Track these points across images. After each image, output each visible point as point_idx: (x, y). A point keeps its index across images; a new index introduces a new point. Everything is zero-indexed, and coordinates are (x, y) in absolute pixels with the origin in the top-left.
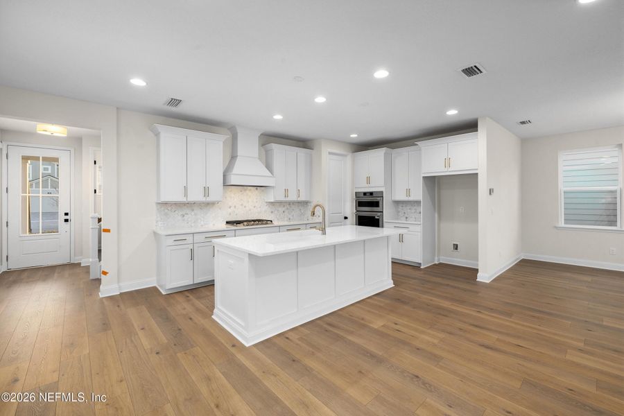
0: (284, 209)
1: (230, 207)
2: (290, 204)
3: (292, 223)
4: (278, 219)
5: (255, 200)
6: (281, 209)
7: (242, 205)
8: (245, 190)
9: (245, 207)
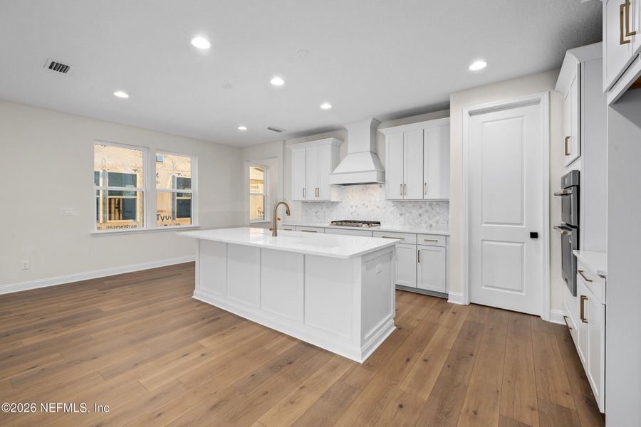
0: (420, 211)
1: (352, 207)
2: (431, 205)
3: (434, 232)
4: (410, 225)
5: (378, 199)
6: (416, 212)
7: (364, 204)
8: (367, 188)
9: (367, 207)
